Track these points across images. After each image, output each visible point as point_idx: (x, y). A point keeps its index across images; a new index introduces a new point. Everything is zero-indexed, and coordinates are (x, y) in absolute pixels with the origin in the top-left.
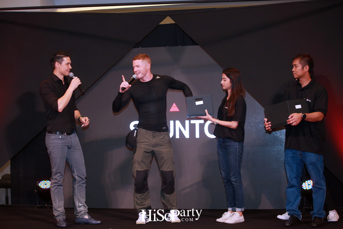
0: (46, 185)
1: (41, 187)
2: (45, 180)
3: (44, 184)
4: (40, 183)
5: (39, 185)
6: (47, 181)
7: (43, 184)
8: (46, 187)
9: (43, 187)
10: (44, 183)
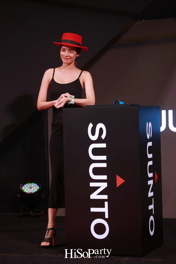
0: (31, 189)
1: (25, 191)
2: (31, 183)
3: (29, 188)
4: (24, 186)
5: (23, 188)
6: (32, 183)
7: (27, 187)
8: (31, 192)
9: (27, 192)
10: (29, 186)
